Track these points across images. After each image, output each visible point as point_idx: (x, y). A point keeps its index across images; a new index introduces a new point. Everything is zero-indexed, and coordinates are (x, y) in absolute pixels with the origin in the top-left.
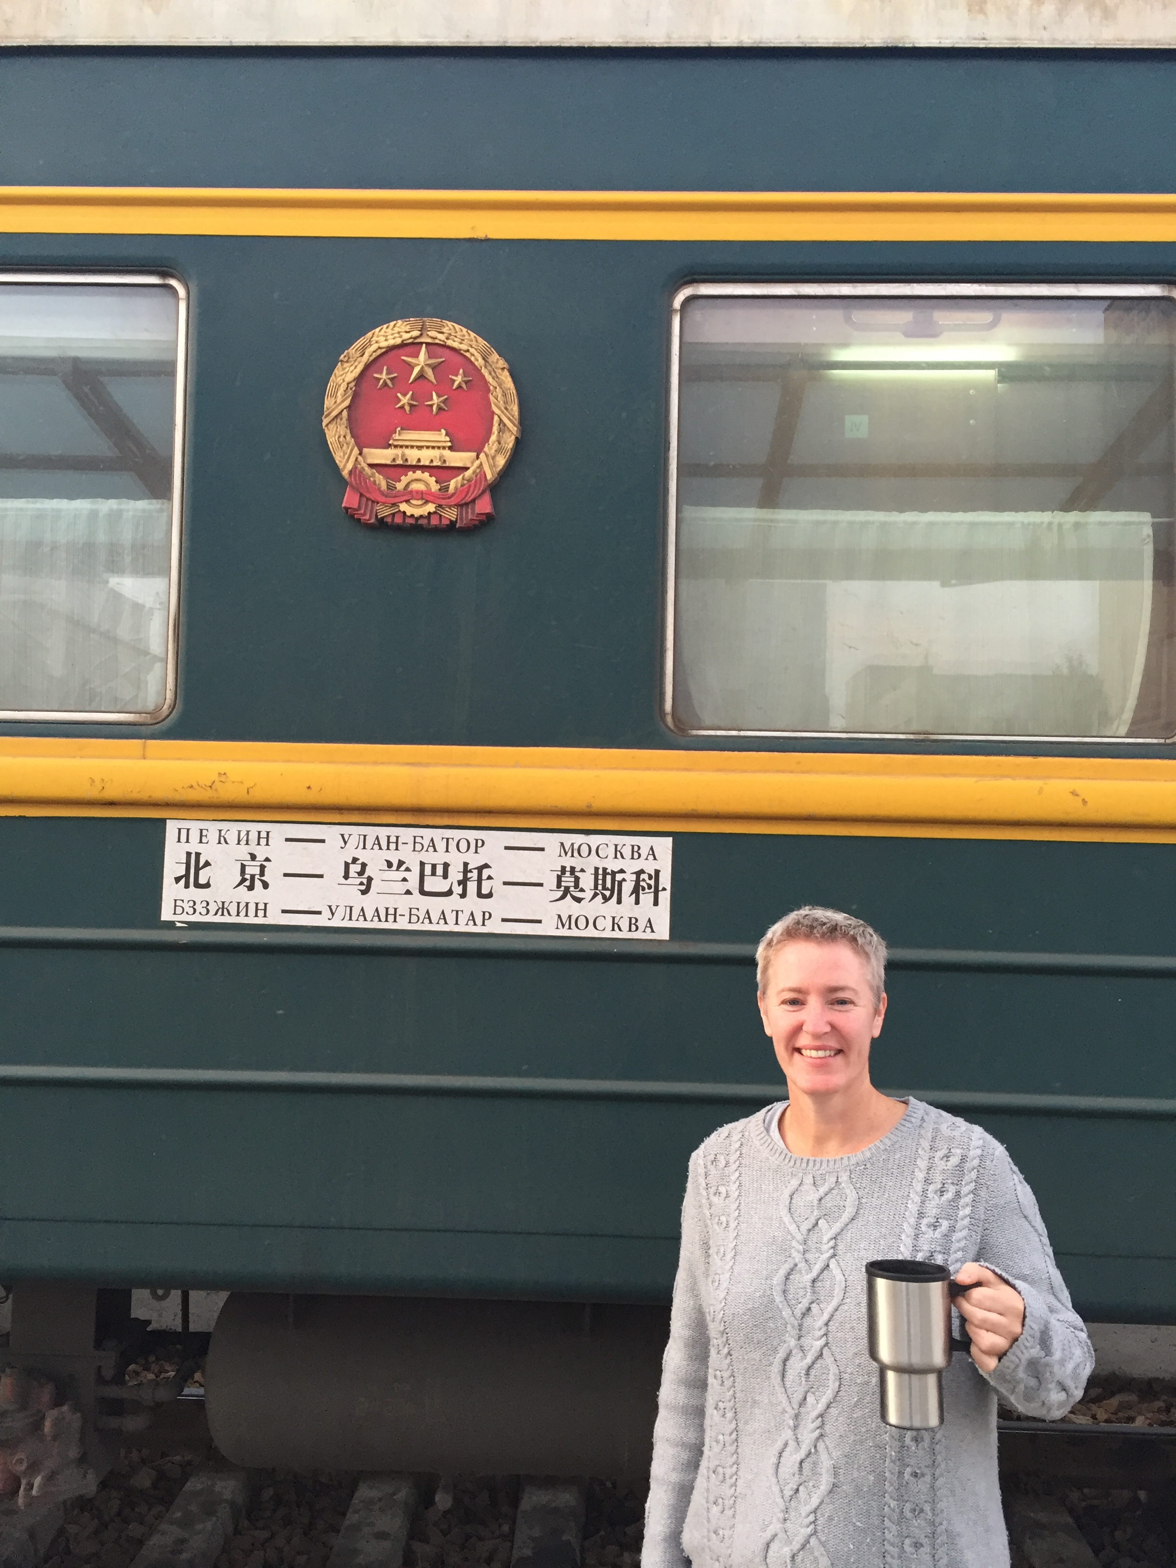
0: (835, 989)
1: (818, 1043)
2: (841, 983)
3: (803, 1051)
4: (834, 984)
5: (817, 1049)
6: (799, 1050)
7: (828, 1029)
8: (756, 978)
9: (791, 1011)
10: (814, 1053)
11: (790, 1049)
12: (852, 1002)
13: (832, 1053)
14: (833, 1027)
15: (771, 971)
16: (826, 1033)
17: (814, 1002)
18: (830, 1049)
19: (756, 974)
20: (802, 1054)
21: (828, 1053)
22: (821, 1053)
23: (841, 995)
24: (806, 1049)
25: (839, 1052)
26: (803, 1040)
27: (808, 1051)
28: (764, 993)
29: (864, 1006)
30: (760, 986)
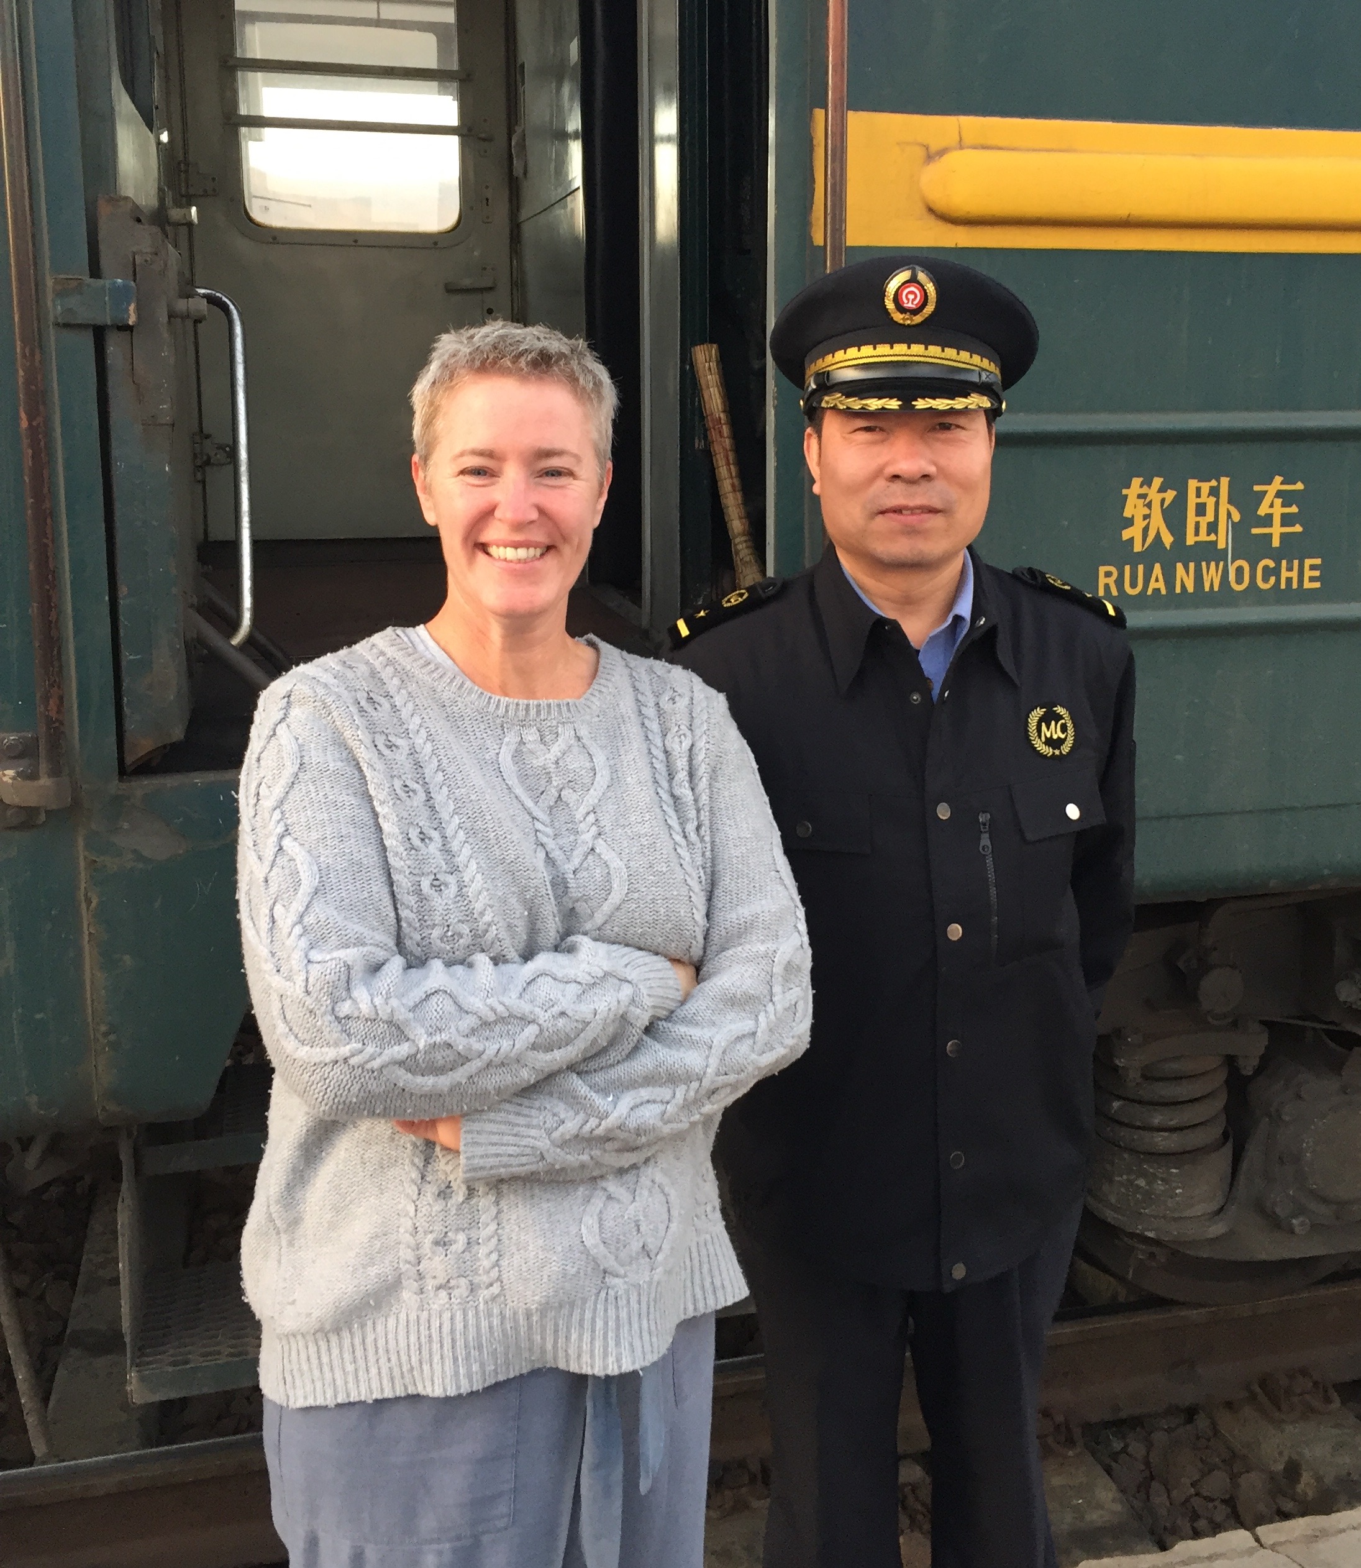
0: (549, 454)
1: (518, 537)
2: (557, 445)
3: (493, 550)
4: (546, 445)
5: (516, 546)
6: (484, 547)
7: (534, 515)
8: (411, 435)
9: (474, 485)
10: (510, 553)
11: (471, 544)
12: (571, 474)
13: (539, 552)
14: (541, 511)
15: (440, 424)
16: (532, 522)
17: (512, 474)
18: (536, 546)
19: (411, 428)
20: (488, 554)
21: (532, 551)
22: (522, 553)
23: (555, 462)
24: (498, 546)
25: (549, 548)
26: (493, 533)
27: (502, 549)
28: (426, 459)
29: (587, 480)
30: (419, 447)
